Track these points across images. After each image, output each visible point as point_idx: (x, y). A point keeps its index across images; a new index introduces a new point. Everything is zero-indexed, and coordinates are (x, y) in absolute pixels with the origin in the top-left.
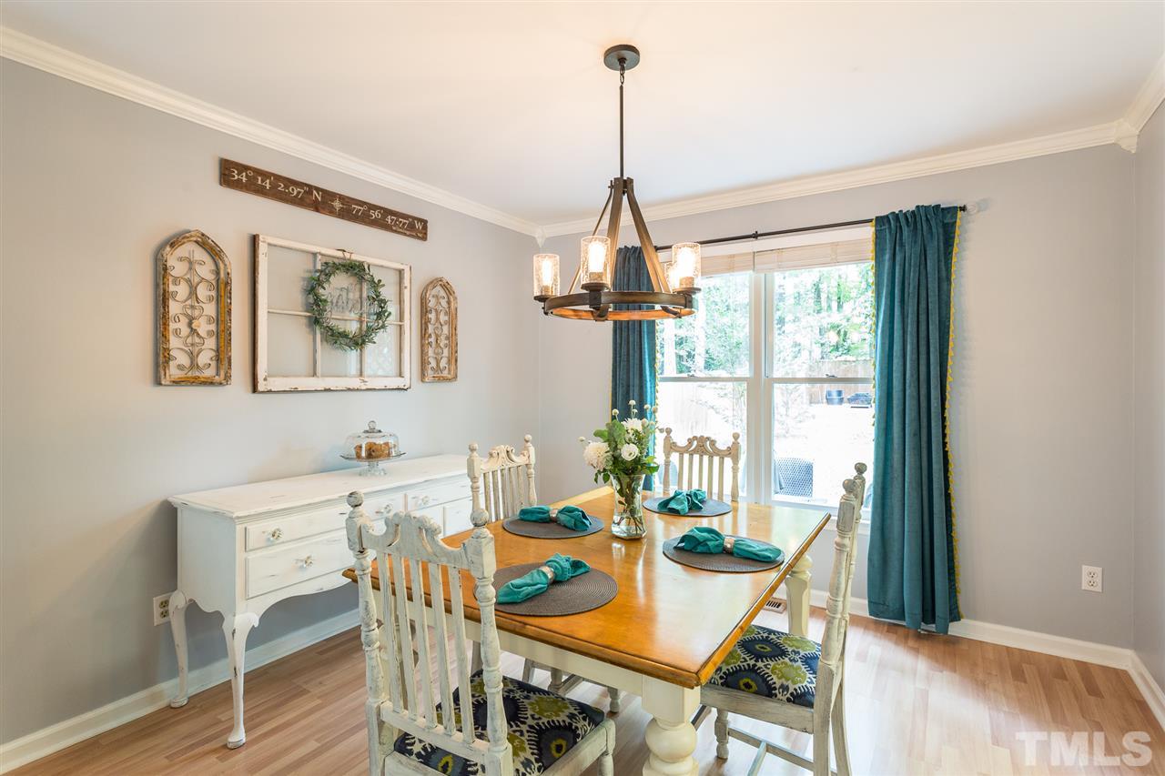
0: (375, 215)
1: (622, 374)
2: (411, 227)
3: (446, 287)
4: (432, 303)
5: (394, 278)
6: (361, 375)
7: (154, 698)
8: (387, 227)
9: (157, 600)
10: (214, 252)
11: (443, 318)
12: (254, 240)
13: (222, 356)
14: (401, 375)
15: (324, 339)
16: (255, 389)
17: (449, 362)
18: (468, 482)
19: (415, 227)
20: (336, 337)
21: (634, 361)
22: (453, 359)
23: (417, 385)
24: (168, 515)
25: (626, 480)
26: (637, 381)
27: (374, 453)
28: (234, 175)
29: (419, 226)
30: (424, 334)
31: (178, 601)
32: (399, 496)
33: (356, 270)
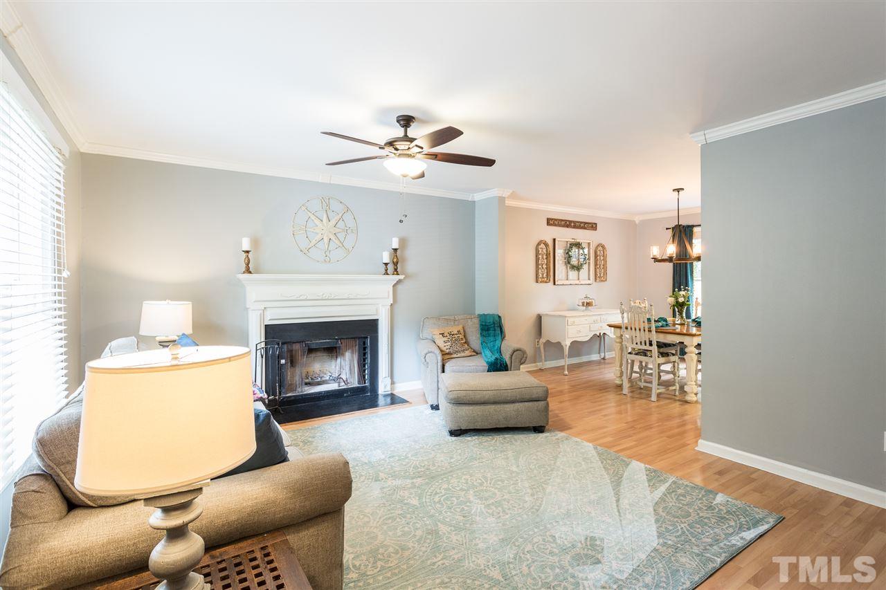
0: (582, 225)
1: (677, 278)
2: (592, 226)
3: (603, 247)
4: (598, 253)
5: (587, 245)
6: (579, 279)
7: (536, 366)
8: (585, 228)
9: (537, 340)
10: (546, 245)
11: (602, 258)
12: (554, 240)
13: (548, 275)
14: (589, 279)
15: (570, 268)
16: (554, 284)
17: (604, 274)
18: (620, 315)
19: (593, 226)
20: (573, 267)
21: (683, 273)
22: (605, 273)
23: (594, 283)
24: (539, 318)
25: (680, 308)
26: (684, 281)
27: (589, 304)
28: (551, 222)
29: (594, 226)
30: (596, 265)
31: (543, 340)
32: (599, 317)
33: (578, 245)
